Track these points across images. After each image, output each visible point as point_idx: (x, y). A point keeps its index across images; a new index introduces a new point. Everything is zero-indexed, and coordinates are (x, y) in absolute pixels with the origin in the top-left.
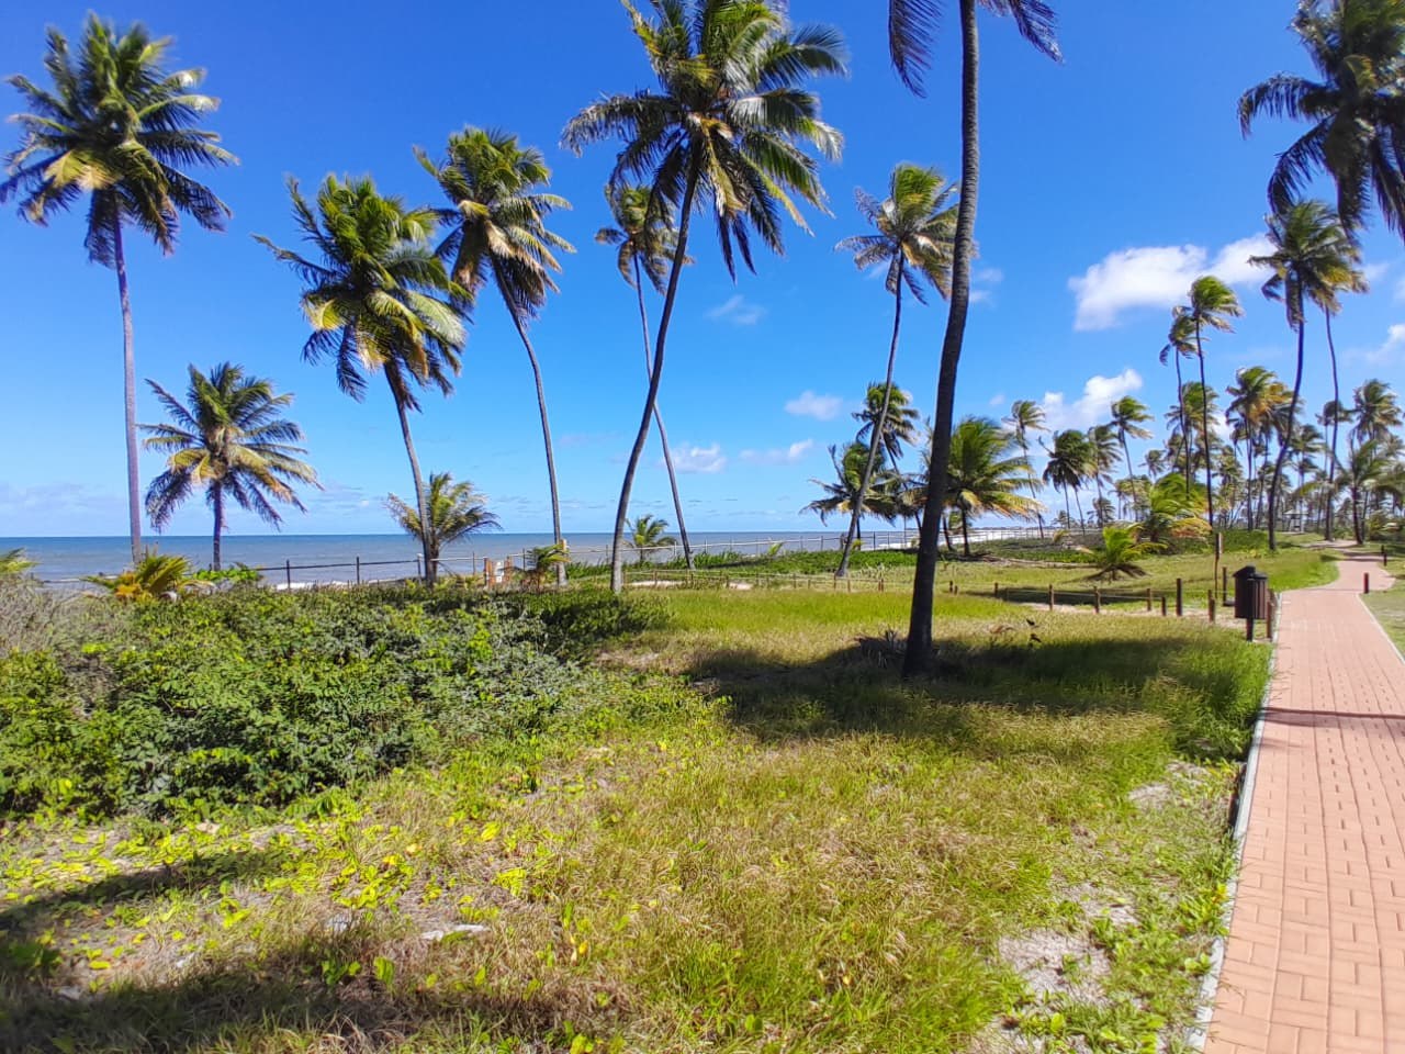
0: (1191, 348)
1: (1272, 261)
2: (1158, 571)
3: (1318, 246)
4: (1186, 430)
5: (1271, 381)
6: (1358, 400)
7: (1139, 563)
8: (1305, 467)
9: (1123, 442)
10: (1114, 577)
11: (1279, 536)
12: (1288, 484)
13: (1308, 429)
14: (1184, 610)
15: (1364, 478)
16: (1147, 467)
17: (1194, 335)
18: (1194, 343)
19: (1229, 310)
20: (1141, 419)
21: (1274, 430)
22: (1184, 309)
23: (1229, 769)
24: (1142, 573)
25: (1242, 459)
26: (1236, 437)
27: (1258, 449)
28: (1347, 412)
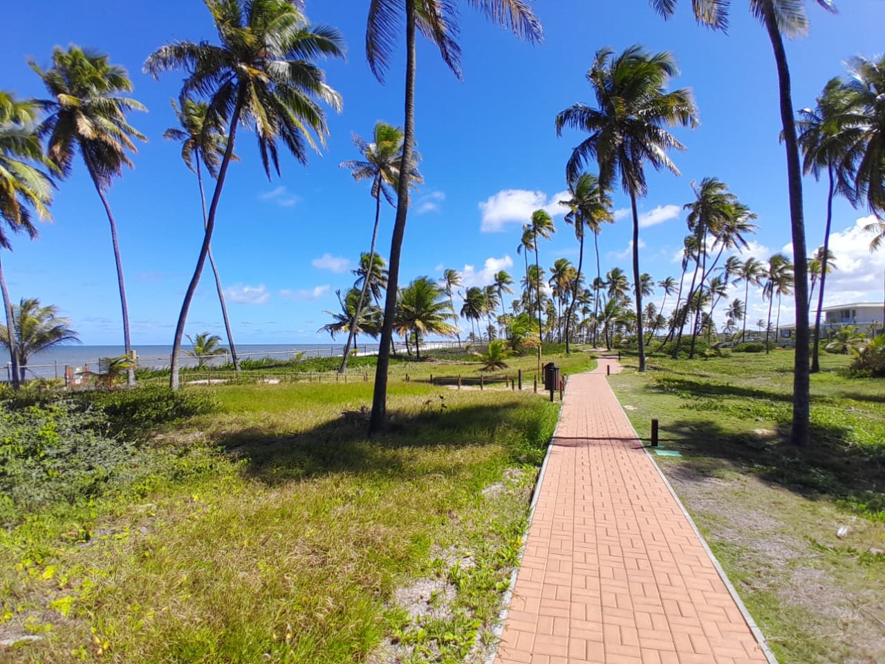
0: (532, 246)
1: (570, 203)
2: (514, 365)
3: (591, 198)
4: (530, 290)
5: (569, 266)
6: (608, 277)
7: (505, 361)
8: (585, 311)
9: (500, 295)
10: (493, 369)
11: (571, 346)
12: (578, 319)
13: (587, 291)
14: (522, 386)
15: (611, 317)
16: (512, 309)
17: (533, 240)
18: (533, 244)
19: (549, 228)
20: (508, 283)
21: (571, 291)
22: (529, 226)
23: (534, 470)
24: (506, 367)
25: (557, 306)
26: (554, 294)
27: (565, 301)
28: (604, 284)
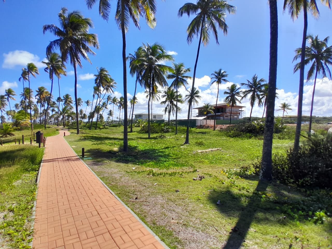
0: (27, 79)
1: (47, 64)
2: (18, 134)
3: (57, 63)
4: (25, 99)
5: (46, 90)
6: (64, 97)
7: (13, 133)
8: (53, 110)
9: (8, 100)
10: (6, 137)
11: (47, 126)
12: (49, 114)
13: (54, 102)
14: (24, 143)
15: (65, 114)
16: (15, 108)
17: (27, 76)
18: (28, 78)
19: (35, 72)
20: (13, 95)
21: (46, 102)
22: (25, 69)
23: (35, 173)
24: (14, 135)
25: (39, 107)
26: (38, 102)
27: (43, 106)
28: (62, 100)
